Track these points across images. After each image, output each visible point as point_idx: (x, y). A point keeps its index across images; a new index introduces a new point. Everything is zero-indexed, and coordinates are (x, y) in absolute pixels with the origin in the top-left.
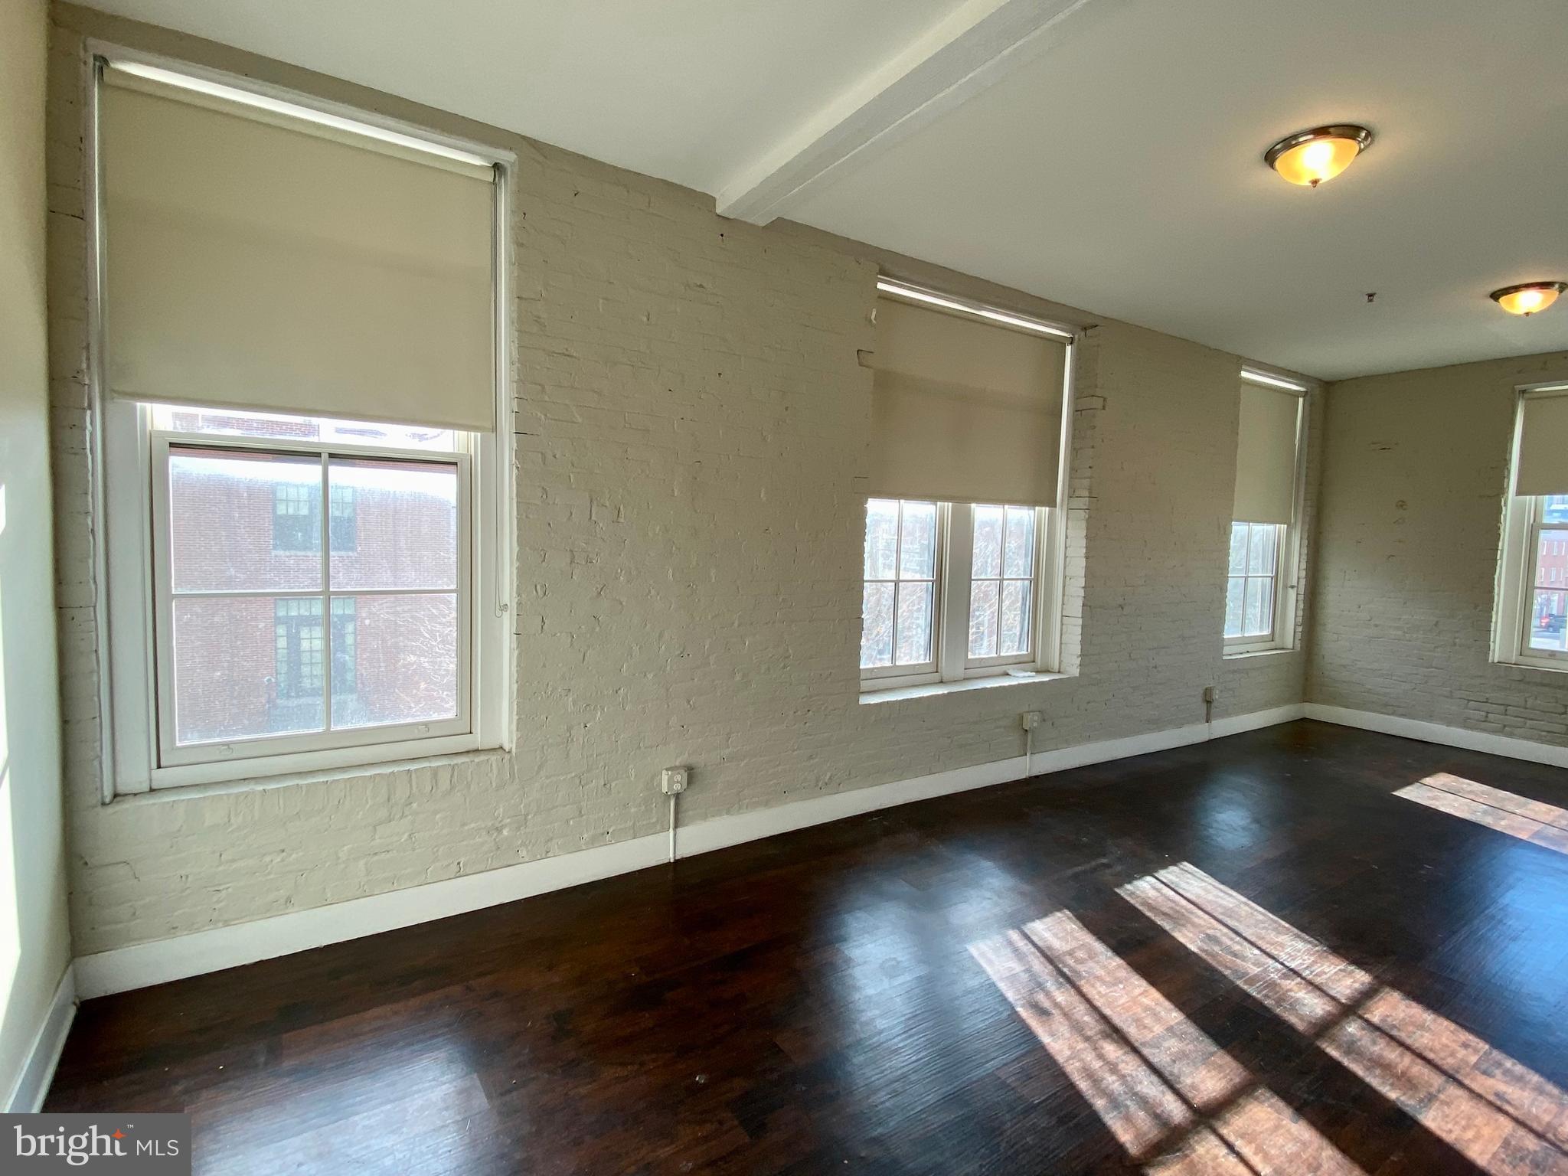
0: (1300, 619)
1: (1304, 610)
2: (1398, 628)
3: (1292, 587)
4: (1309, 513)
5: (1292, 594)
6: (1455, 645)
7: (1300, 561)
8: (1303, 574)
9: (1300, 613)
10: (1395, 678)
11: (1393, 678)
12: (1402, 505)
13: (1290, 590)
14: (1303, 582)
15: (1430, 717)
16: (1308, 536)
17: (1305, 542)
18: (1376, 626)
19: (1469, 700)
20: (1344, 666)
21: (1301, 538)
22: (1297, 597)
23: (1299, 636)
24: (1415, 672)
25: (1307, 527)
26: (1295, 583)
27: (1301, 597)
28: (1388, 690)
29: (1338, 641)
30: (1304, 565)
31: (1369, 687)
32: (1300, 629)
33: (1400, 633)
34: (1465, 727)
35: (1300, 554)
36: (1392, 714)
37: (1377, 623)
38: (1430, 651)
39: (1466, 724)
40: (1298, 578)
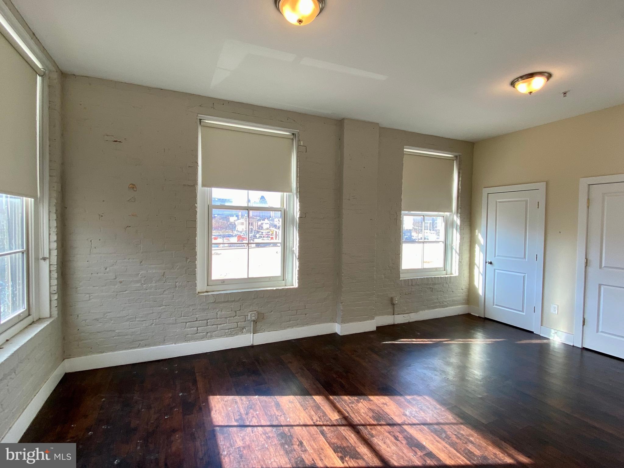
0: (55, 288)
1: (57, 279)
2: (137, 282)
3: (44, 259)
4: (55, 188)
5: (45, 266)
6: (176, 287)
7: (50, 234)
8: (54, 245)
9: (55, 282)
10: (139, 319)
11: (137, 319)
12: (133, 188)
13: (42, 262)
14: (55, 253)
16: (57, 210)
17: (54, 216)
18: (121, 282)
19: (186, 323)
20: (97, 320)
21: (50, 212)
22: (50, 267)
23: (55, 303)
24: (151, 312)
25: (54, 201)
26: (47, 255)
27: (54, 268)
28: (133, 330)
29: (90, 300)
30: (54, 237)
31: (118, 331)
32: (56, 297)
33: (139, 285)
34: (186, 341)
35: (50, 227)
37: (120, 280)
38: (161, 294)
39: (186, 338)
40: (50, 250)
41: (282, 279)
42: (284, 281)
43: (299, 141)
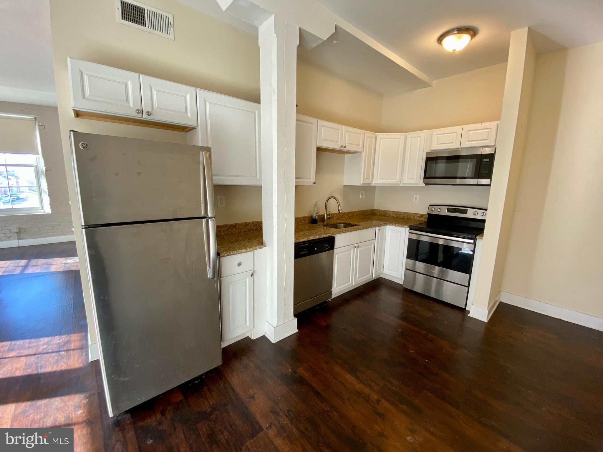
41: (41, 208)
42: (43, 209)
43: (39, 122)
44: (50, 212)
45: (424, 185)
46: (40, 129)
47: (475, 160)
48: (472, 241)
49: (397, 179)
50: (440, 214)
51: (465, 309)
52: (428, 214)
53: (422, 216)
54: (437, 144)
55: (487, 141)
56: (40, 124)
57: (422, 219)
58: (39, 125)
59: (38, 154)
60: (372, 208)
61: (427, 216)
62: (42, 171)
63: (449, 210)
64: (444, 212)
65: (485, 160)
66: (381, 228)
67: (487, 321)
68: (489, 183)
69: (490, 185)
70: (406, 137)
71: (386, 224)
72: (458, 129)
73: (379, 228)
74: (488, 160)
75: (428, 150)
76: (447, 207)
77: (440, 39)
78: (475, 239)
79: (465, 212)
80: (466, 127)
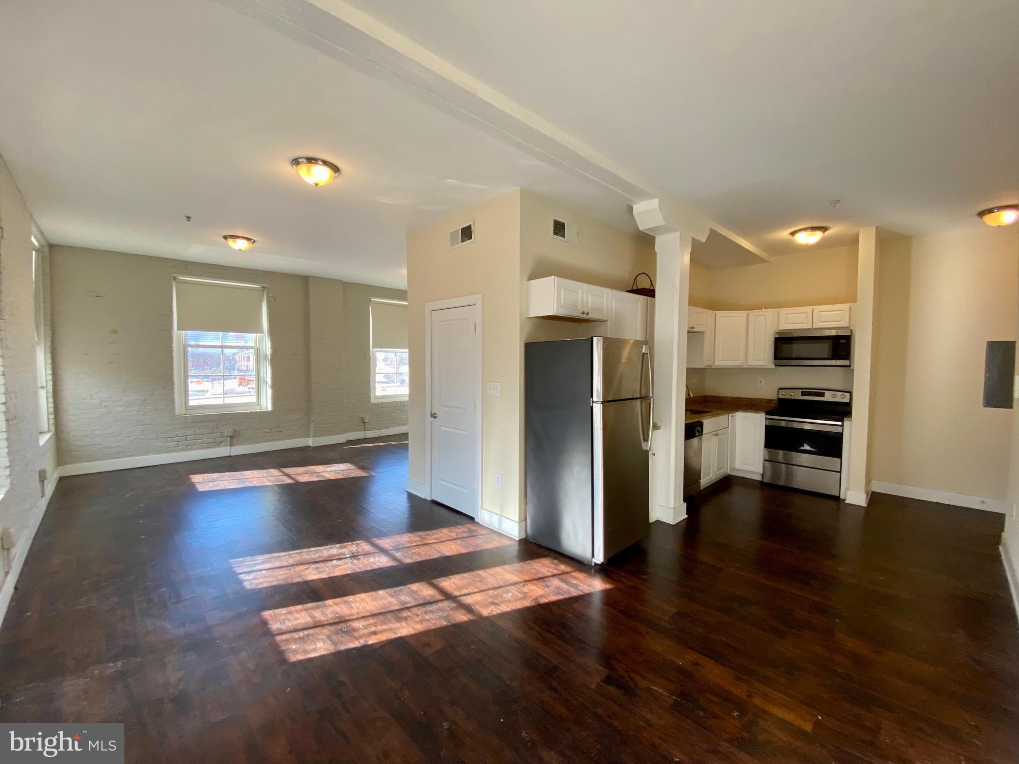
0: (51, 411)
1: (53, 403)
2: (121, 406)
3: (42, 388)
5: (43, 393)
6: (156, 410)
7: (46, 369)
8: (51, 377)
9: (51, 406)
11: (121, 436)
12: (114, 332)
13: (40, 390)
14: (51, 383)
15: (147, 452)
18: (106, 406)
19: (167, 438)
20: (85, 436)
22: (46, 394)
23: (51, 421)
24: (135, 429)
26: (44, 385)
27: (50, 395)
28: (119, 444)
30: (50, 371)
31: (105, 445)
32: (52, 417)
33: (121, 408)
34: (168, 452)
35: (46, 364)
36: (123, 457)
38: (143, 416)
39: (168, 450)
40: (47, 381)
41: (257, 404)
42: (259, 405)
43: (268, 293)
44: (270, 408)
45: (774, 367)
46: (269, 302)
47: (830, 341)
48: (840, 423)
49: (741, 360)
50: (793, 398)
51: (839, 497)
52: (779, 399)
53: (770, 401)
54: (786, 324)
55: (841, 323)
56: (271, 295)
57: (771, 405)
58: (268, 297)
59: (262, 332)
60: (704, 394)
61: (777, 402)
62: (265, 356)
63: (803, 394)
64: (797, 396)
65: (842, 341)
66: (734, 414)
67: (865, 506)
68: (848, 364)
69: (849, 366)
70: (748, 316)
71: (738, 411)
72: (808, 309)
73: (732, 414)
74: (844, 341)
75: (776, 328)
76: (801, 390)
77: (793, 234)
78: (842, 421)
79: (822, 395)
80: (817, 308)
